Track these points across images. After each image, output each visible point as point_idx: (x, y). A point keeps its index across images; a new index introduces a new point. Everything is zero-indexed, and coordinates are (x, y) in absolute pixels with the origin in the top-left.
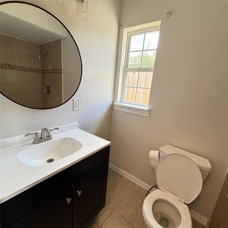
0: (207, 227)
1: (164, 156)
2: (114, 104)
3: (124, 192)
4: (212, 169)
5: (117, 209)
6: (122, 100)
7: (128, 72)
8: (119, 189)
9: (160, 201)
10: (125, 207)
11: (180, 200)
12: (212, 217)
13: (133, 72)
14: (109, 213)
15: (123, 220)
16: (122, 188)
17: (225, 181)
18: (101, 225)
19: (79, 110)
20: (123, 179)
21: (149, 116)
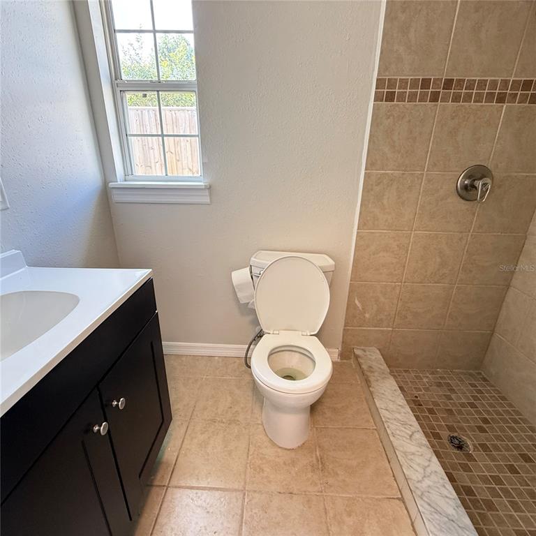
0: (339, 360)
1: (262, 272)
2: (111, 185)
3: (196, 381)
4: (335, 266)
5: (197, 415)
6: (130, 173)
7: (127, 93)
8: (184, 380)
9: (275, 353)
10: (210, 403)
11: (303, 333)
12: (343, 342)
13: (140, 94)
14: (183, 430)
15: (216, 424)
16: (190, 376)
17: (351, 281)
18: (176, 460)
19: (8, 208)
20: (184, 359)
21: (211, 201)
